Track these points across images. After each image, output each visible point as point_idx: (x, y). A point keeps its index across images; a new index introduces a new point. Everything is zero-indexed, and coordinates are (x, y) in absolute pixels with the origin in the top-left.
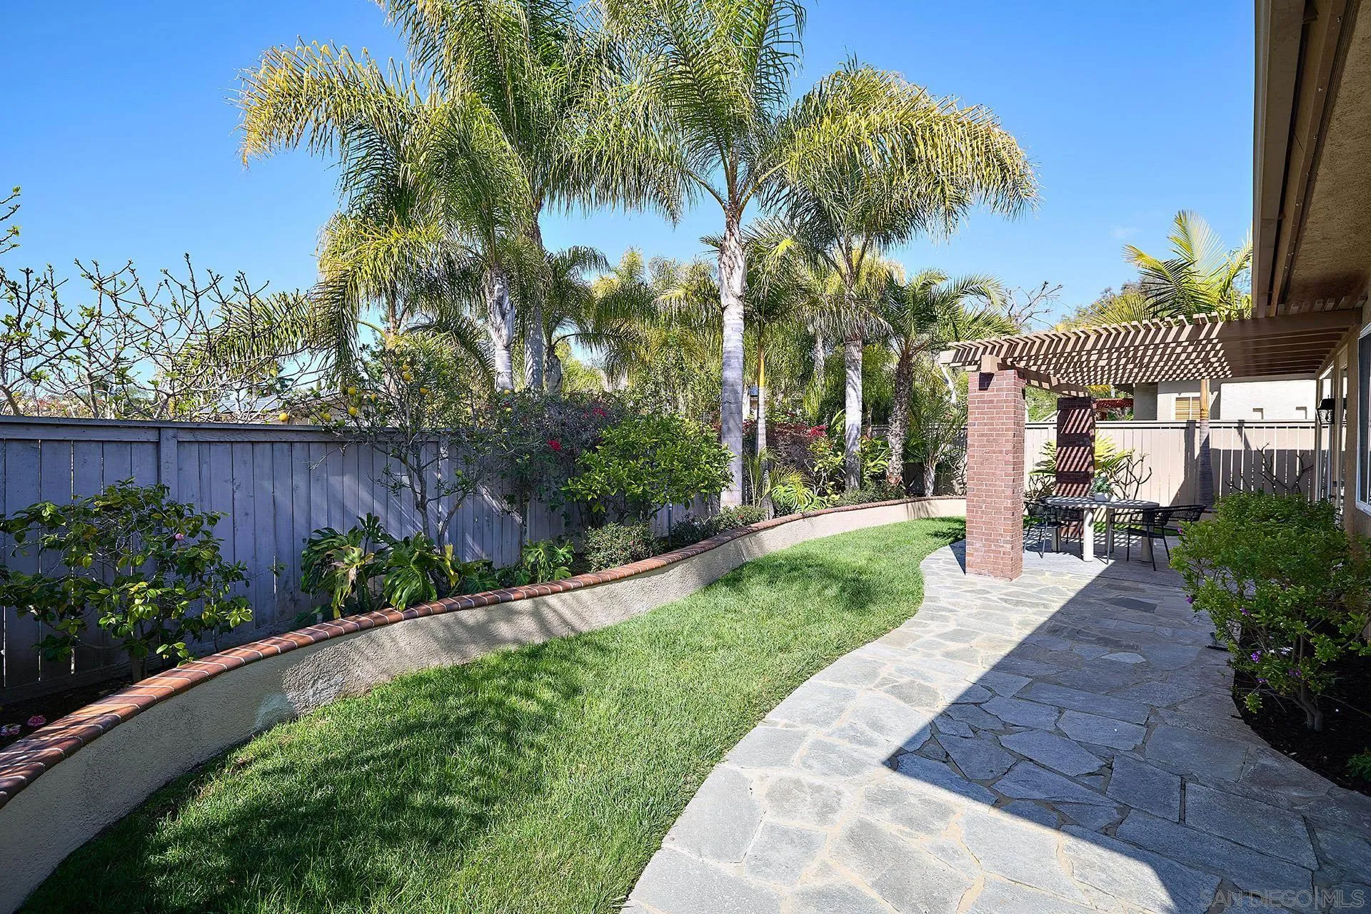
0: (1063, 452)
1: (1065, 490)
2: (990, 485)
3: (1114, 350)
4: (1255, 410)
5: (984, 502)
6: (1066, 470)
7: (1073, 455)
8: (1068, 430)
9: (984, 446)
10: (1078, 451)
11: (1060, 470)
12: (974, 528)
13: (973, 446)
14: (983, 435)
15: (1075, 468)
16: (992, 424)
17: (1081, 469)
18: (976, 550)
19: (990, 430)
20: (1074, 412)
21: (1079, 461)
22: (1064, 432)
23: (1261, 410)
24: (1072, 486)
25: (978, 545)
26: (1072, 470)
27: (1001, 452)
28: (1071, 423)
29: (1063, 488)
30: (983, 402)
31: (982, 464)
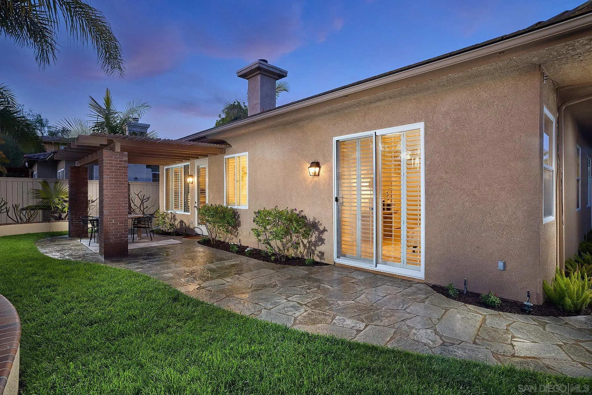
2: (117, 209)
5: (113, 218)
14: (112, 184)
16: (117, 178)
19: (116, 181)
31: (112, 199)
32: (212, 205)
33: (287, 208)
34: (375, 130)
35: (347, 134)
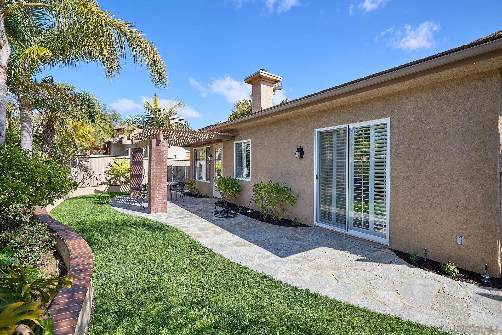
0: (134, 167)
1: (135, 181)
2: (160, 180)
3: (152, 135)
4: (174, 155)
5: (158, 186)
6: (135, 174)
7: (137, 168)
8: (136, 159)
9: (158, 166)
10: (139, 167)
11: (133, 174)
12: (154, 196)
13: (153, 166)
14: (157, 162)
15: (138, 173)
16: (160, 158)
17: (140, 173)
18: (155, 204)
19: (160, 160)
20: (137, 154)
21: (139, 170)
22: (134, 160)
23: (175, 155)
24: (137, 179)
25: (155, 202)
26: (137, 174)
27: (163, 168)
28: (137, 157)
29: (134, 180)
30: (158, 150)
31: (157, 172)
32: (225, 177)
33: (279, 182)
34: (348, 124)
35: (326, 127)
